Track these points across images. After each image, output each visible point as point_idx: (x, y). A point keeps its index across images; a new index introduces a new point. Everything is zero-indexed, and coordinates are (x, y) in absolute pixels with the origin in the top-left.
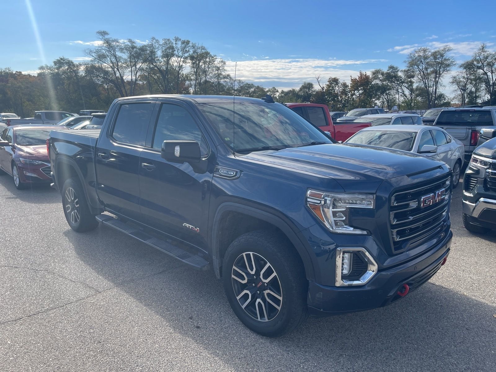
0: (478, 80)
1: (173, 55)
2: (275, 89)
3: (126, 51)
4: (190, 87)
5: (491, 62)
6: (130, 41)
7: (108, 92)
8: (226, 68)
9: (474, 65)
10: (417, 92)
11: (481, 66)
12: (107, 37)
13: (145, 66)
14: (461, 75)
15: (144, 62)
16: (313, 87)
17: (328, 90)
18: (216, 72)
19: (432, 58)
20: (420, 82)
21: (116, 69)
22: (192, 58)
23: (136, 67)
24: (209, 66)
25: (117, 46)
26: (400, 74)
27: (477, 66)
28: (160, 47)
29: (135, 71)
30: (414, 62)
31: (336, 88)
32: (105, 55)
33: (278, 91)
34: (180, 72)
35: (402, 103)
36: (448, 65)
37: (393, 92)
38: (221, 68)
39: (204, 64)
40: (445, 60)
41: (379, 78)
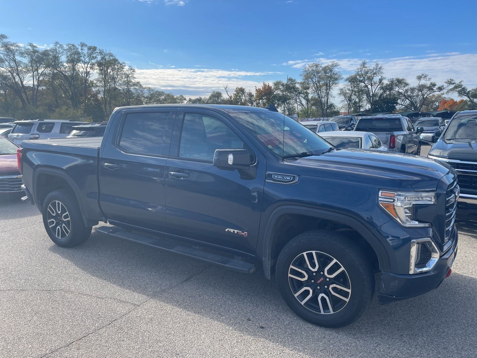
0: (361, 92)
1: (79, 61)
2: (183, 97)
3: (27, 55)
4: (98, 94)
5: (371, 76)
6: (31, 45)
7: (6, 98)
8: (135, 76)
9: (357, 79)
10: (312, 102)
11: (363, 79)
12: (5, 40)
13: (48, 71)
14: (347, 88)
15: (47, 67)
16: (221, 96)
17: (236, 99)
18: (126, 79)
19: (322, 72)
20: (314, 93)
21: (15, 74)
22: (100, 64)
23: (37, 72)
24: (117, 73)
25: (17, 50)
26: (297, 86)
27: (359, 80)
28: (64, 52)
29: (37, 76)
30: (308, 76)
31: (243, 97)
32: (3, 59)
33: (185, 99)
34: (87, 78)
35: (300, 111)
36: (336, 79)
37: (292, 101)
38: (130, 76)
39: (113, 71)
40: (333, 74)
41: (280, 89)
